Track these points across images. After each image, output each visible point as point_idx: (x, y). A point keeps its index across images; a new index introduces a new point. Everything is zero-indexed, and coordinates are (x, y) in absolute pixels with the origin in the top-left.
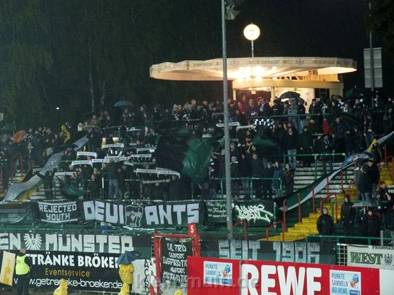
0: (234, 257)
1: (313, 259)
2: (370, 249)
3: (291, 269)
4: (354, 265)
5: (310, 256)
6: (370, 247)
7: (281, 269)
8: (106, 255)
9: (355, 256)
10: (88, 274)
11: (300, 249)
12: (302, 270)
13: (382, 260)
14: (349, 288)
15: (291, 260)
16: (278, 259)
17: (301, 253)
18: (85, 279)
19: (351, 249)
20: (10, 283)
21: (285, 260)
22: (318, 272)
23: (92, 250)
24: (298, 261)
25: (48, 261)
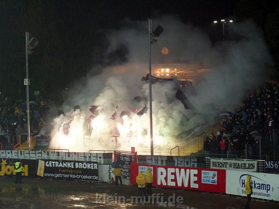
0: (154, 164)
1: (194, 165)
2: (222, 160)
3: (183, 170)
4: (214, 168)
5: (192, 164)
6: (222, 159)
7: (177, 170)
8: (90, 162)
9: (214, 164)
10: (80, 172)
11: (187, 160)
12: (188, 171)
13: (228, 165)
14: (211, 179)
15: (183, 166)
16: (176, 165)
17: (187, 162)
18: (79, 174)
19: (212, 160)
20: (42, 176)
21: (179, 165)
22: (196, 172)
23: (83, 160)
24: (186, 166)
25: (61, 165)
